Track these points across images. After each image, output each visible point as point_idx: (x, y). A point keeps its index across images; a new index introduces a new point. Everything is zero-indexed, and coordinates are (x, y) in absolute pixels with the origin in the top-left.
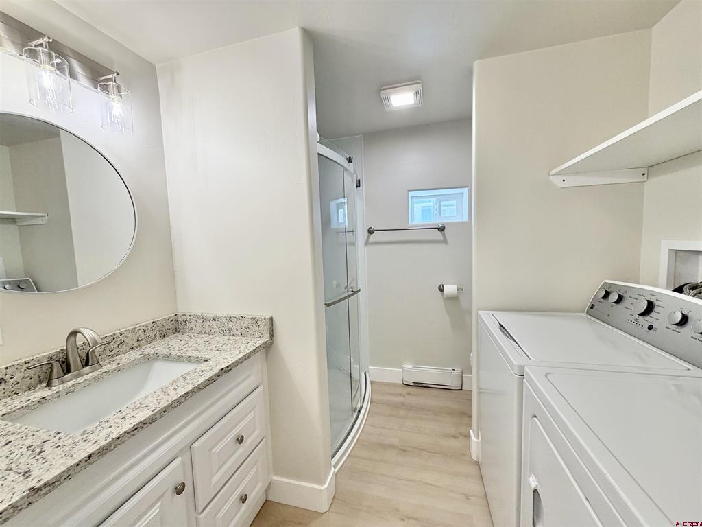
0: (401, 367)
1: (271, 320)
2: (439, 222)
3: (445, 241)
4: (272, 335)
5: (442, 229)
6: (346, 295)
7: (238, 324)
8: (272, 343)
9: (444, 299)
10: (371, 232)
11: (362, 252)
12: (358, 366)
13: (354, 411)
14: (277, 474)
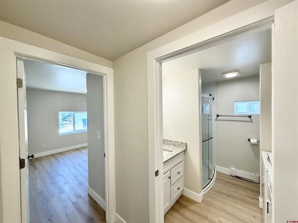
0: (230, 169)
4: (186, 148)
5: (250, 117)
6: (208, 139)
7: (177, 144)
8: (186, 150)
9: (250, 144)
10: (218, 116)
12: (211, 165)
13: (210, 179)
14: (185, 188)
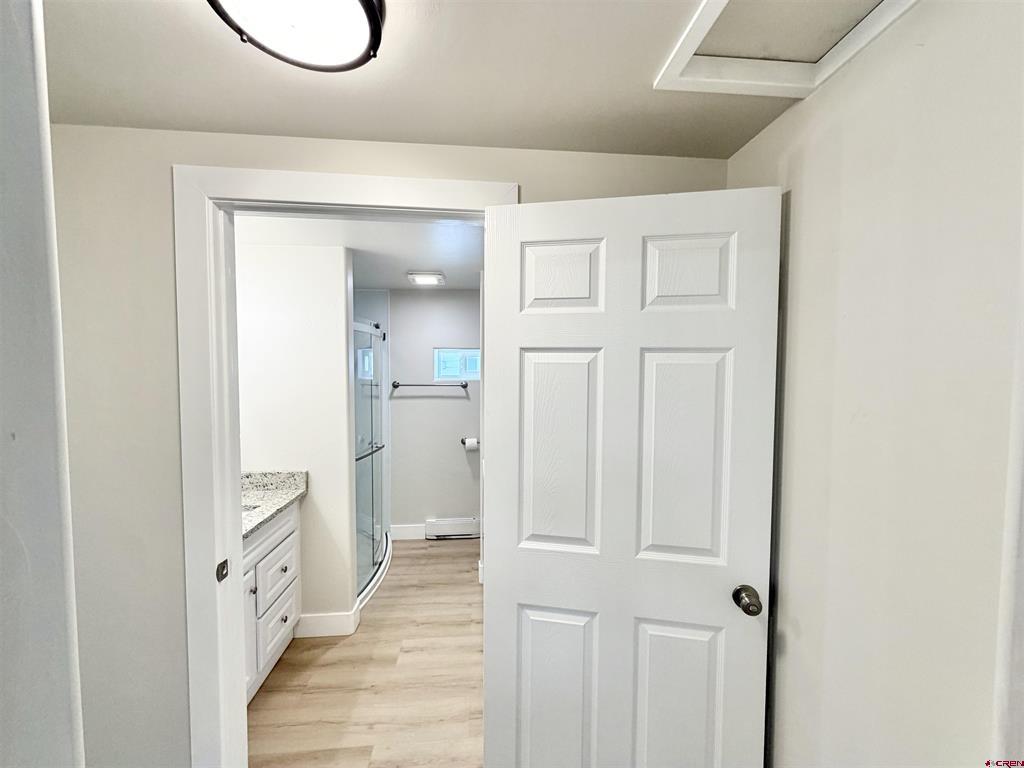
0: (423, 522)
1: (307, 474)
2: (464, 379)
3: (467, 397)
4: (307, 487)
5: (465, 387)
6: (370, 451)
7: (274, 480)
8: (306, 494)
9: (466, 451)
10: (395, 386)
11: (385, 405)
12: (379, 528)
13: (376, 564)
